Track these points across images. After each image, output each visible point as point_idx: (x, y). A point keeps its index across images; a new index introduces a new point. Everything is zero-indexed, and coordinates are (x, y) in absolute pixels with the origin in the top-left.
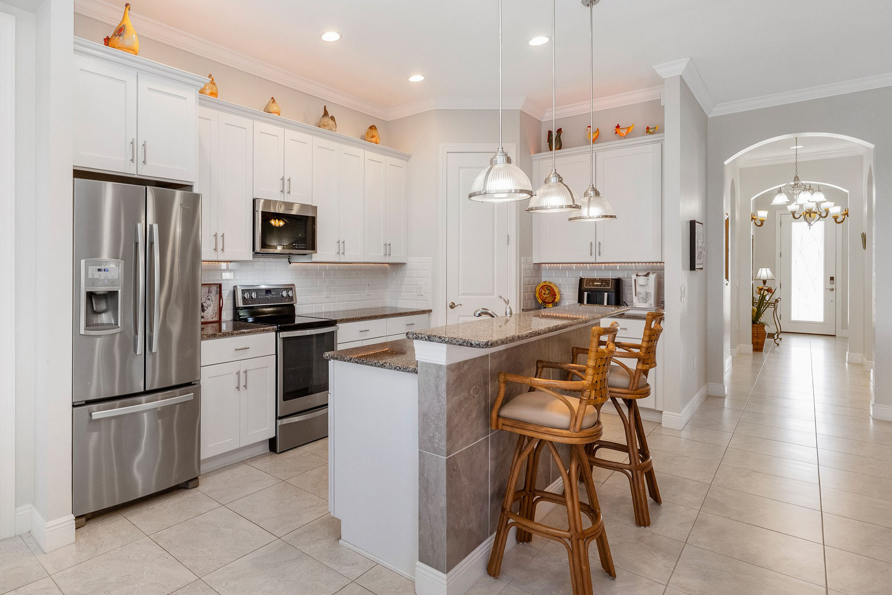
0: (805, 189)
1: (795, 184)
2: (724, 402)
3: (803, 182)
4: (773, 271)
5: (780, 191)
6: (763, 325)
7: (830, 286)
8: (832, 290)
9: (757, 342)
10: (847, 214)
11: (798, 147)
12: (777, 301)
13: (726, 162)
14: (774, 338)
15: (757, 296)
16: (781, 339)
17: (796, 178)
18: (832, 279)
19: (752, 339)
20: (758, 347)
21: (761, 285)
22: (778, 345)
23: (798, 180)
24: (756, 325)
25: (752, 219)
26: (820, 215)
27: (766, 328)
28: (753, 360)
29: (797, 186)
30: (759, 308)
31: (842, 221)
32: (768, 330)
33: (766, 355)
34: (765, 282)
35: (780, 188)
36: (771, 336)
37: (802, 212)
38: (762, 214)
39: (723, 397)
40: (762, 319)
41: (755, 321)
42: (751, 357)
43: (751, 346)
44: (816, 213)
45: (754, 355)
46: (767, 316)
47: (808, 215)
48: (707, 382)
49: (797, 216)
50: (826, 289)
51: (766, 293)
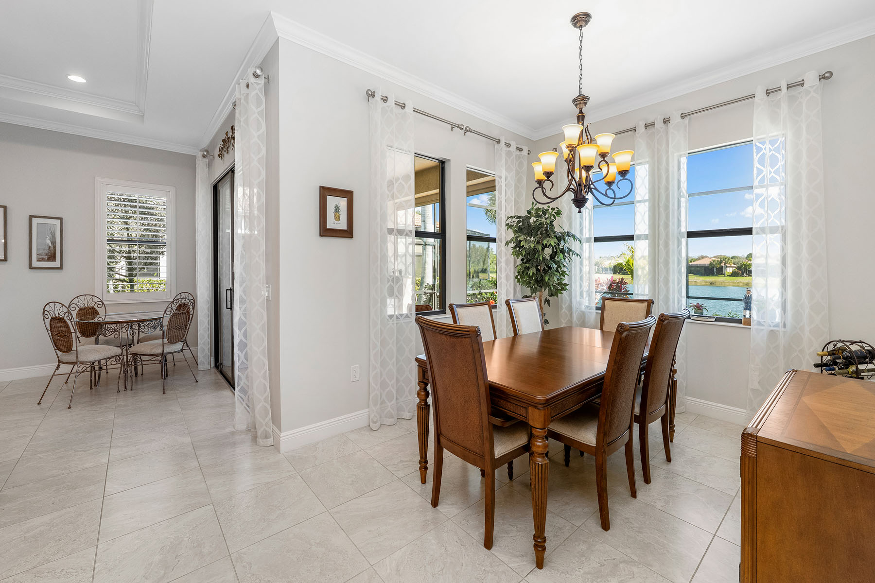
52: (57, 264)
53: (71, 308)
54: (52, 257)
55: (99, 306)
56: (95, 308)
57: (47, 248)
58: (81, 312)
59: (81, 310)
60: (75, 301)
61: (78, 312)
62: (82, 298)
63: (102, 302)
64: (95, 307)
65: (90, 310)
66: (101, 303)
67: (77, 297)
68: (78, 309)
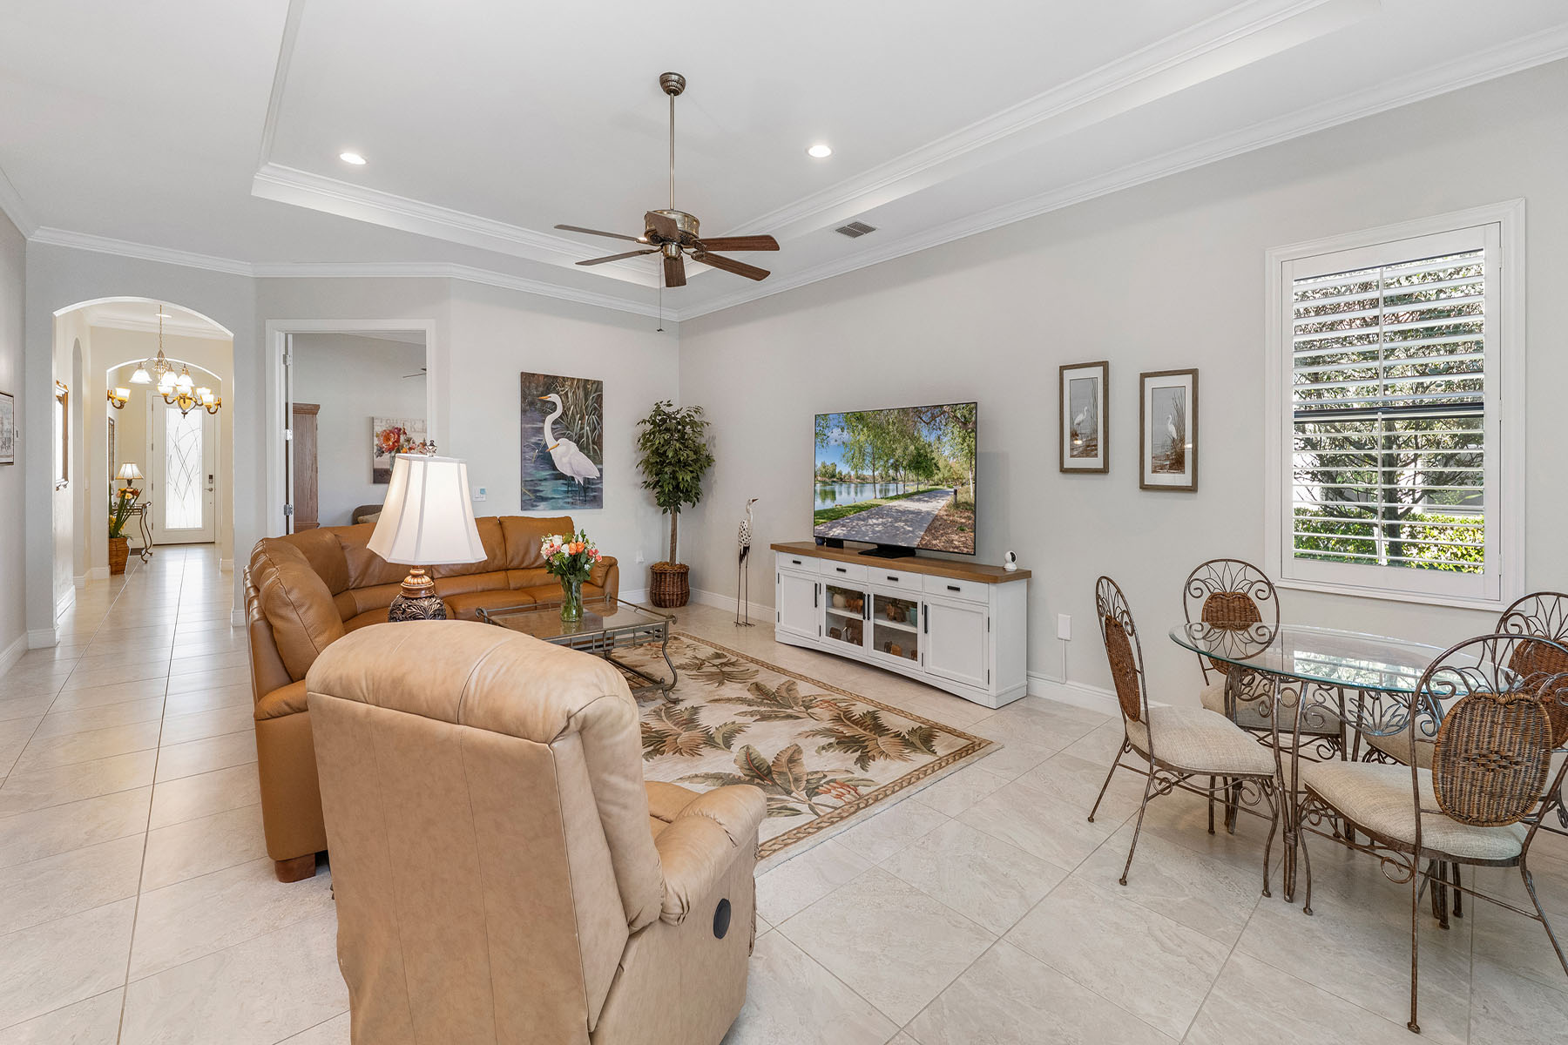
0: (170, 369)
1: (159, 361)
2: (54, 653)
3: (168, 360)
4: (142, 469)
5: (140, 366)
6: (125, 538)
7: (209, 486)
8: (211, 490)
9: (116, 562)
10: (220, 404)
11: (163, 316)
12: (144, 506)
13: (57, 313)
14: (141, 554)
15: (116, 500)
16: (151, 554)
17: (160, 354)
18: (211, 477)
19: (110, 559)
20: (117, 568)
21: (125, 486)
22: (146, 562)
23: (163, 356)
24: (114, 540)
25: (109, 397)
26: (196, 402)
27: (129, 542)
28: (111, 586)
29: (160, 363)
30: (119, 517)
31: (215, 412)
32: (130, 544)
33: (128, 577)
34: (130, 482)
35: (141, 363)
36: (137, 551)
37: (176, 396)
38: (123, 393)
39: (52, 648)
40: (123, 531)
41: (114, 533)
42: (108, 582)
43: (107, 569)
44: (191, 399)
45: (111, 580)
46: (130, 527)
47: (182, 400)
48: (26, 630)
49: (170, 400)
50: (204, 489)
51: (130, 496)
52: (1183, 479)
53: (1192, 590)
54: (1177, 463)
55: (1260, 594)
56: (1249, 599)
57: (1169, 442)
58: (1214, 604)
59: (1213, 597)
60: (1203, 574)
61: (1207, 604)
62: (1219, 567)
63: (1269, 584)
64: (1251, 595)
65: (1237, 603)
66: (1265, 587)
67: (1207, 564)
68: (1207, 595)
